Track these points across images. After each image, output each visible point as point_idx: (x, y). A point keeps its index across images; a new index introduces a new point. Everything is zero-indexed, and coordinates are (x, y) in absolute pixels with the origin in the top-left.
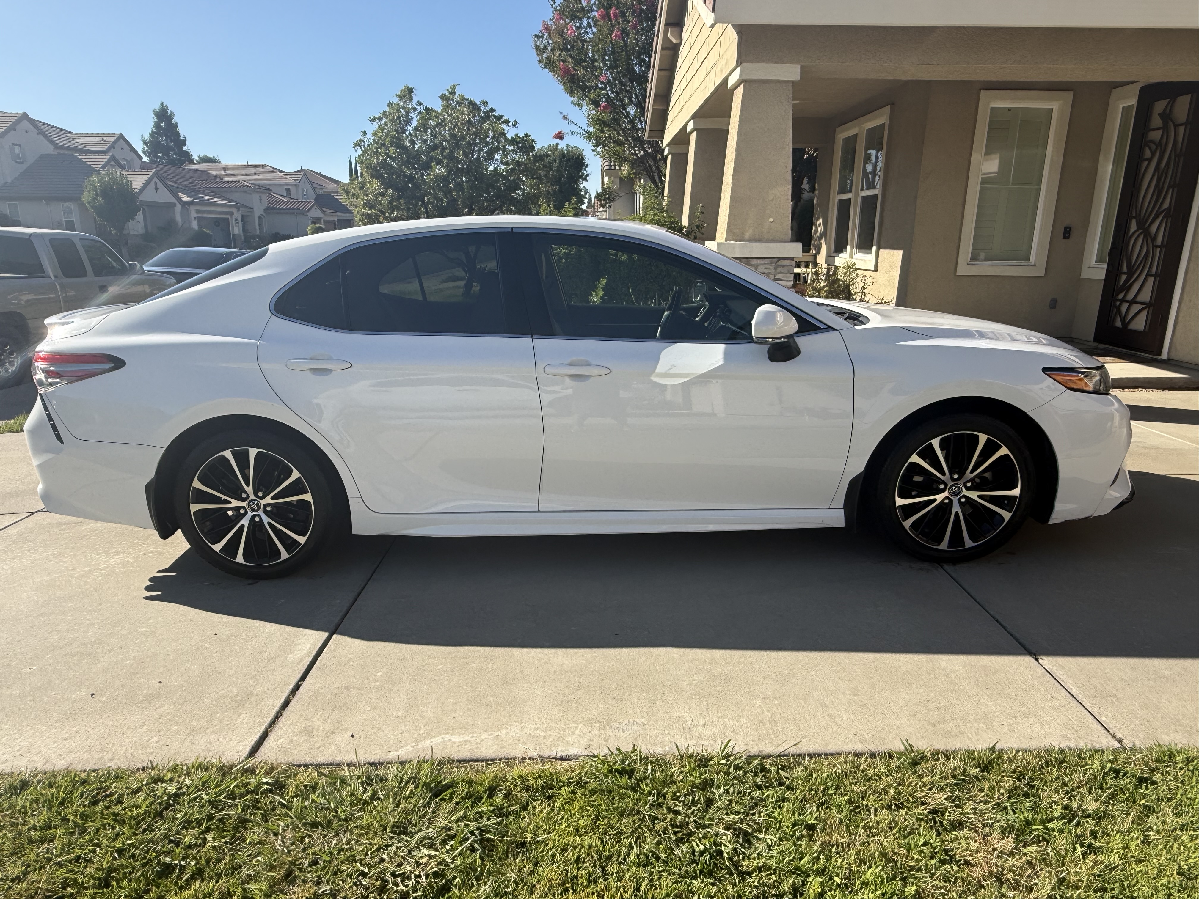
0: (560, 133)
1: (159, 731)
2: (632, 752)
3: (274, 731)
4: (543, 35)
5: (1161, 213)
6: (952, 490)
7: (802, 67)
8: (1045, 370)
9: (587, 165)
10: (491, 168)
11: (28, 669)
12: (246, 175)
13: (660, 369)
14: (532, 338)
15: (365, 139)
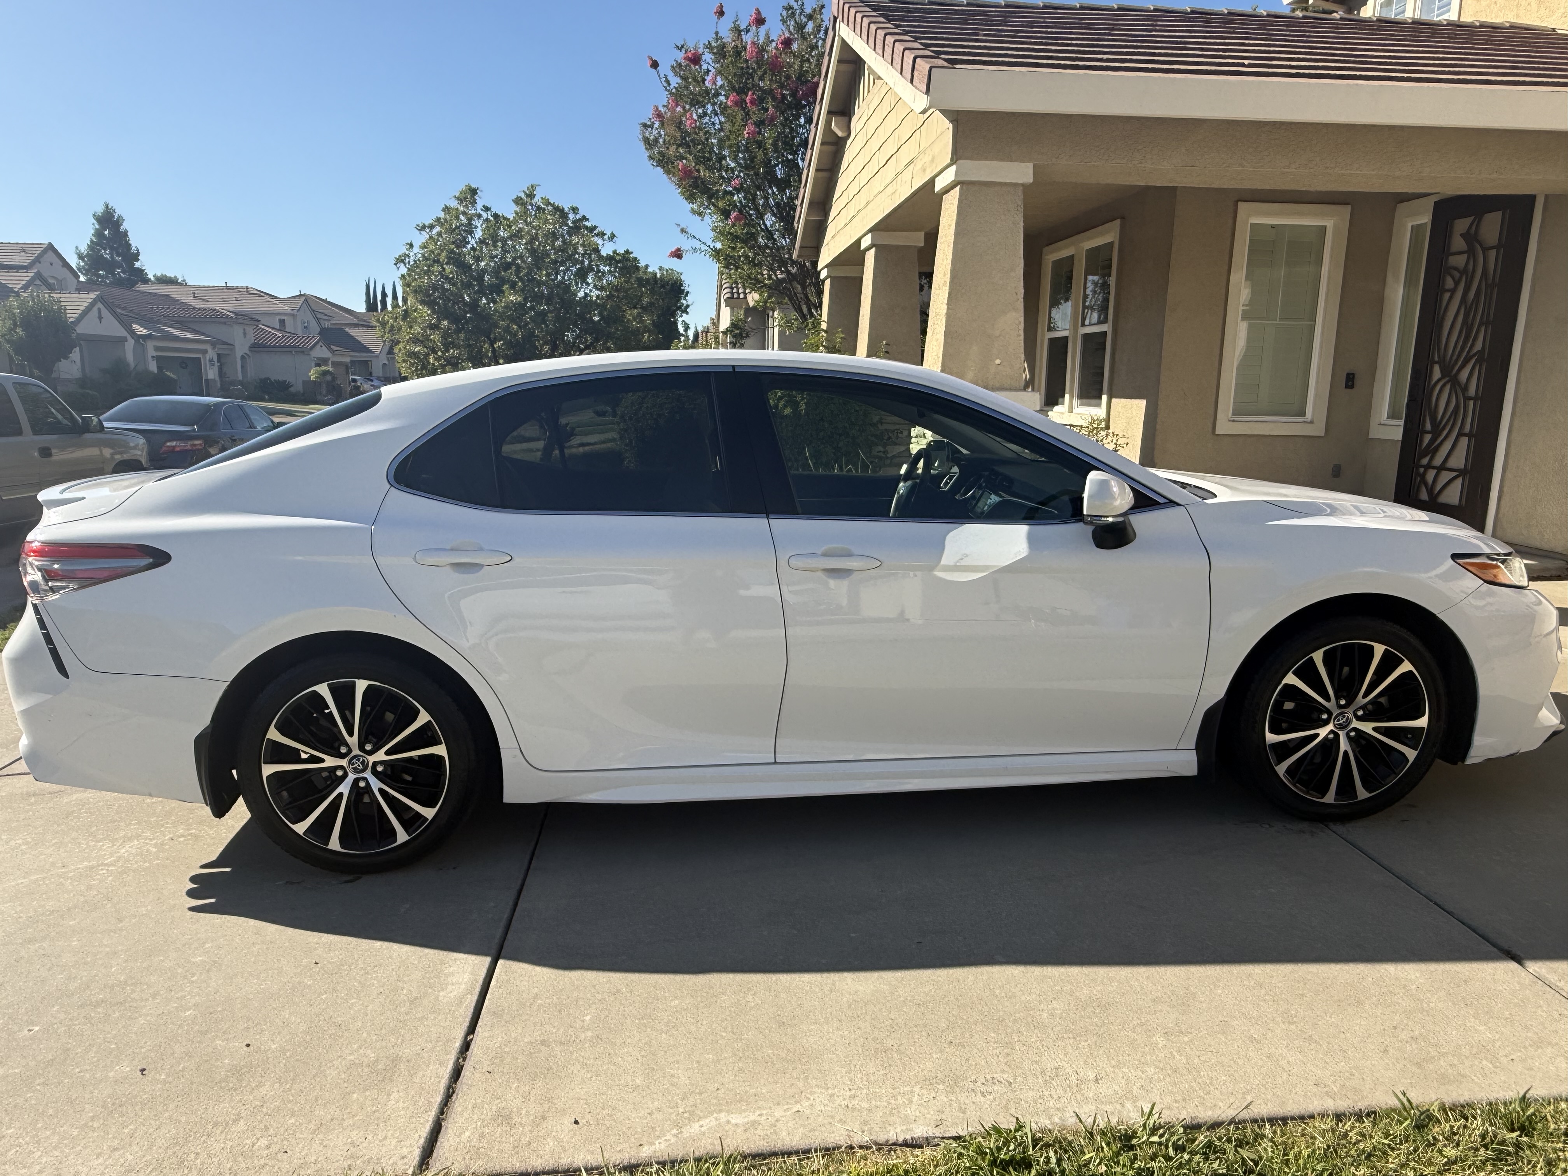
0: (679, 250)
1: (267, 1128)
2: (1017, 1130)
3: (450, 1120)
4: (653, 123)
5: (1471, 358)
6: (1338, 720)
7: (1035, 167)
8: (1455, 557)
9: (688, 293)
10: (581, 294)
11: (26, 1032)
12: (224, 301)
13: (944, 561)
14: (768, 518)
15: (412, 254)
